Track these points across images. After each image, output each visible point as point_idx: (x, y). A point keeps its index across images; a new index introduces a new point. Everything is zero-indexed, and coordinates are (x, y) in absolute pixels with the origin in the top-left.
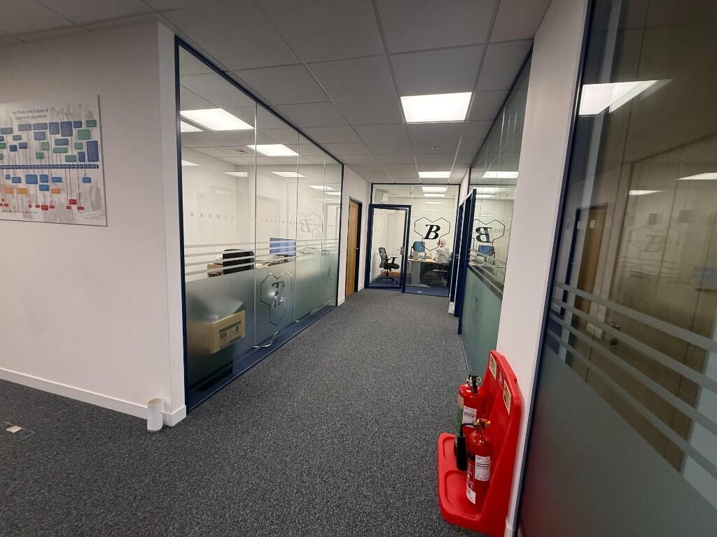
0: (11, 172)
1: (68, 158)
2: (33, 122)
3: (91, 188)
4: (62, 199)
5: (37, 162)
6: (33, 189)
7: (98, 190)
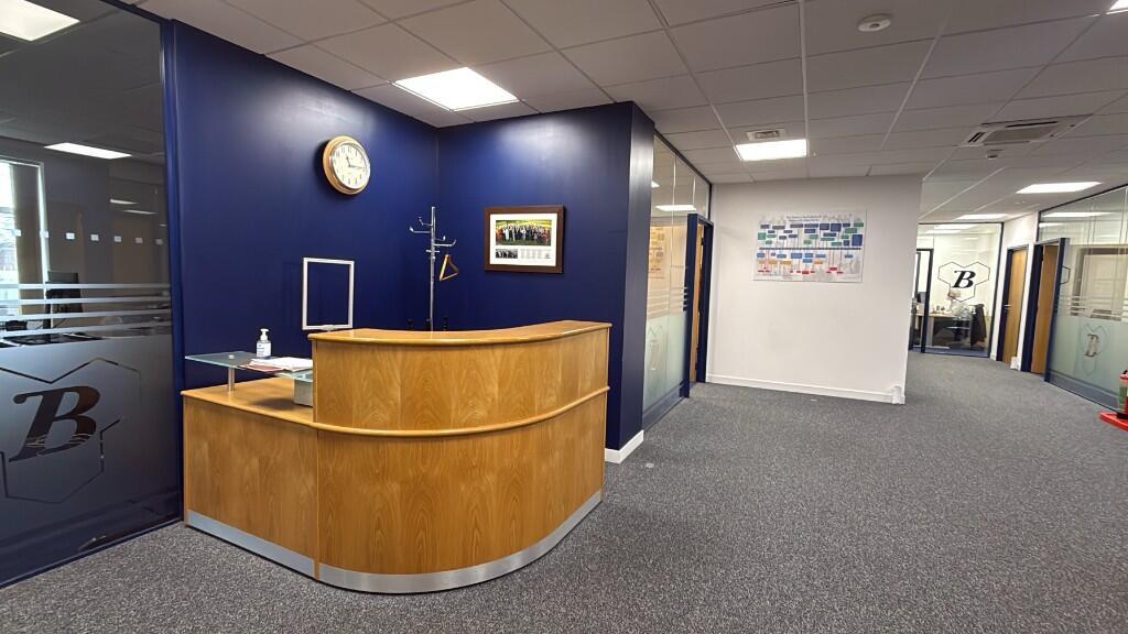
0: (777, 252)
1: (833, 244)
2: (804, 223)
3: (852, 262)
4: (825, 267)
5: (805, 246)
6: (796, 261)
7: (858, 262)
